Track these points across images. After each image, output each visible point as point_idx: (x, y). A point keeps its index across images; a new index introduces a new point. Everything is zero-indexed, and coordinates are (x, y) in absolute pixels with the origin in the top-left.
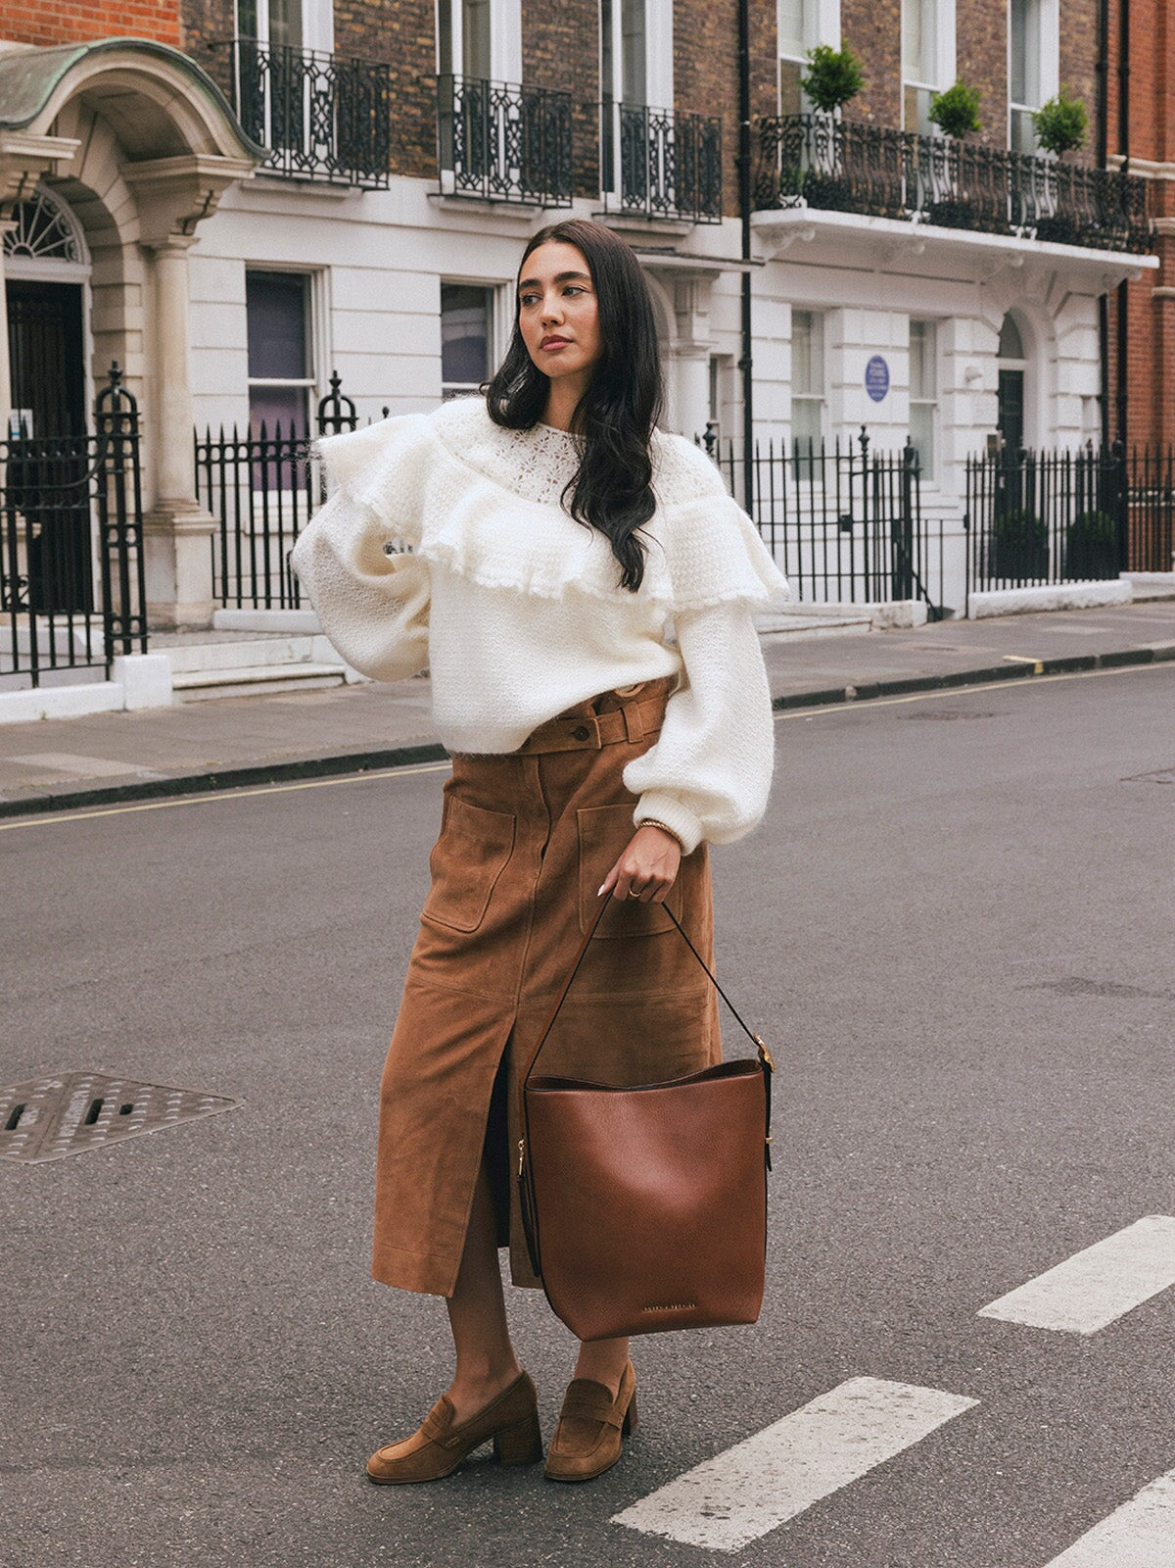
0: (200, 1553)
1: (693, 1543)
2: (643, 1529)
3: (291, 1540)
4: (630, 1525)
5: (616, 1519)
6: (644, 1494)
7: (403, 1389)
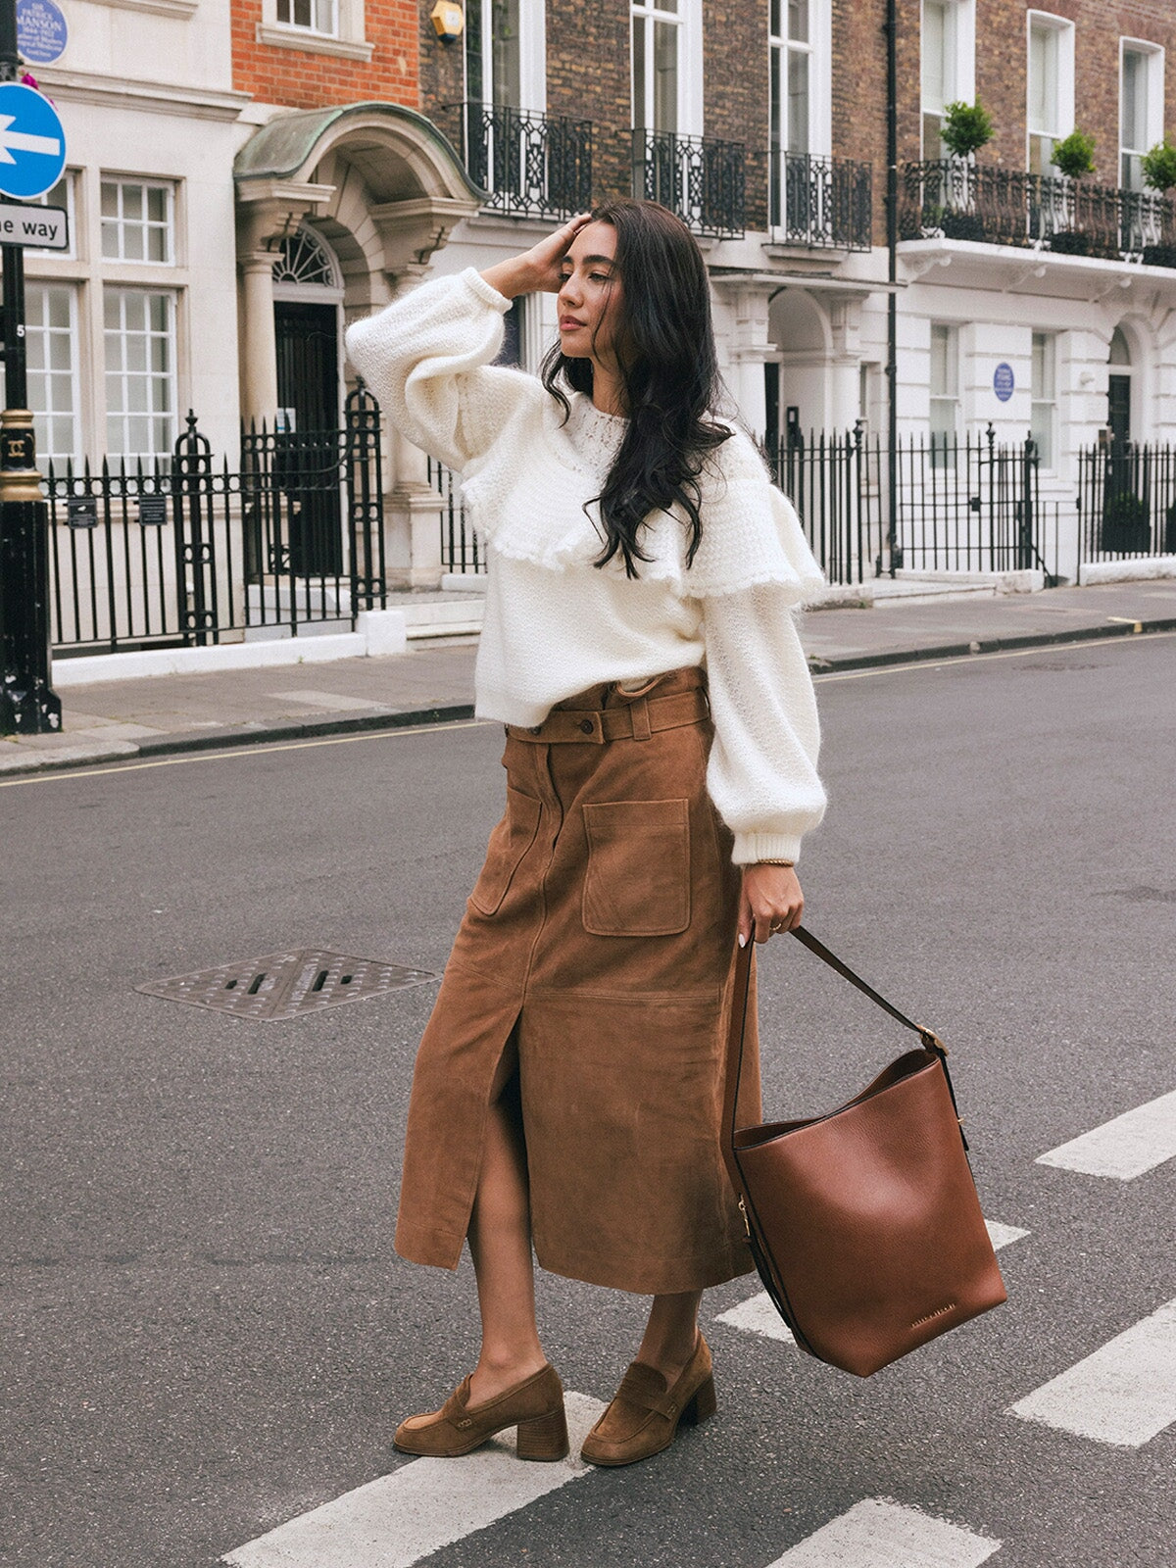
0: (381, 1333)
1: (782, 1339)
2: (741, 1326)
3: (455, 1325)
4: (731, 1323)
5: (720, 1318)
6: (744, 1299)
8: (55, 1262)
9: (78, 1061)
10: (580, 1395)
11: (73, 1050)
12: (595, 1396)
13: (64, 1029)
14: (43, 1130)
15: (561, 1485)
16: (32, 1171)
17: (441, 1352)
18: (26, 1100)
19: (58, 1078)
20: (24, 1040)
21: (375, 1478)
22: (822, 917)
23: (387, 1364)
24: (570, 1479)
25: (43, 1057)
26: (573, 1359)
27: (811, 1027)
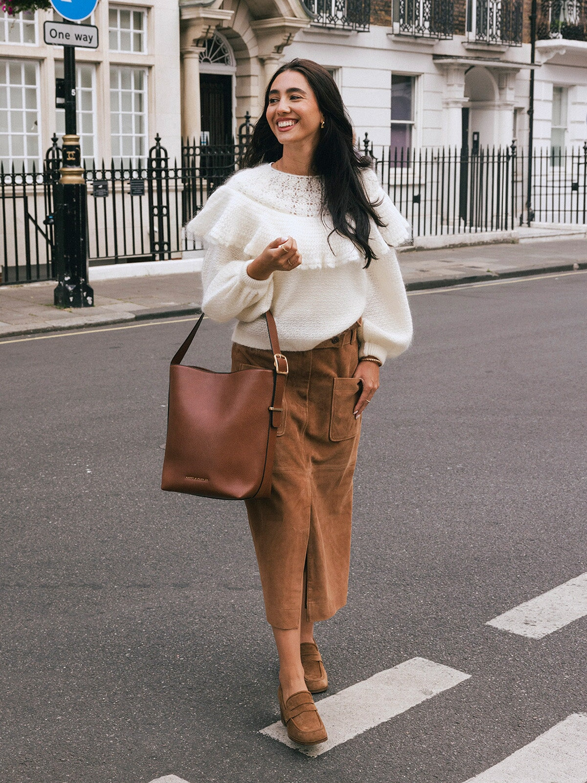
0: (318, 626)
1: (521, 635)
2: (500, 628)
3: (355, 624)
4: (494, 626)
5: (488, 623)
6: (499, 614)
7: (396, 566)
8: (149, 586)
9: (139, 484)
10: (424, 659)
11: (135, 479)
12: (431, 660)
13: (128, 467)
14: (128, 519)
15: (420, 702)
16: (127, 540)
17: (350, 636)
18: (116, 503)
19: (130, 493)
20: (109, 472)
21: (328, 696)
22: (513, 417)
23: (324, 641)
24: (424, 699)
25: (121, 481)
26: (417, 641)
27: (515, 476)
